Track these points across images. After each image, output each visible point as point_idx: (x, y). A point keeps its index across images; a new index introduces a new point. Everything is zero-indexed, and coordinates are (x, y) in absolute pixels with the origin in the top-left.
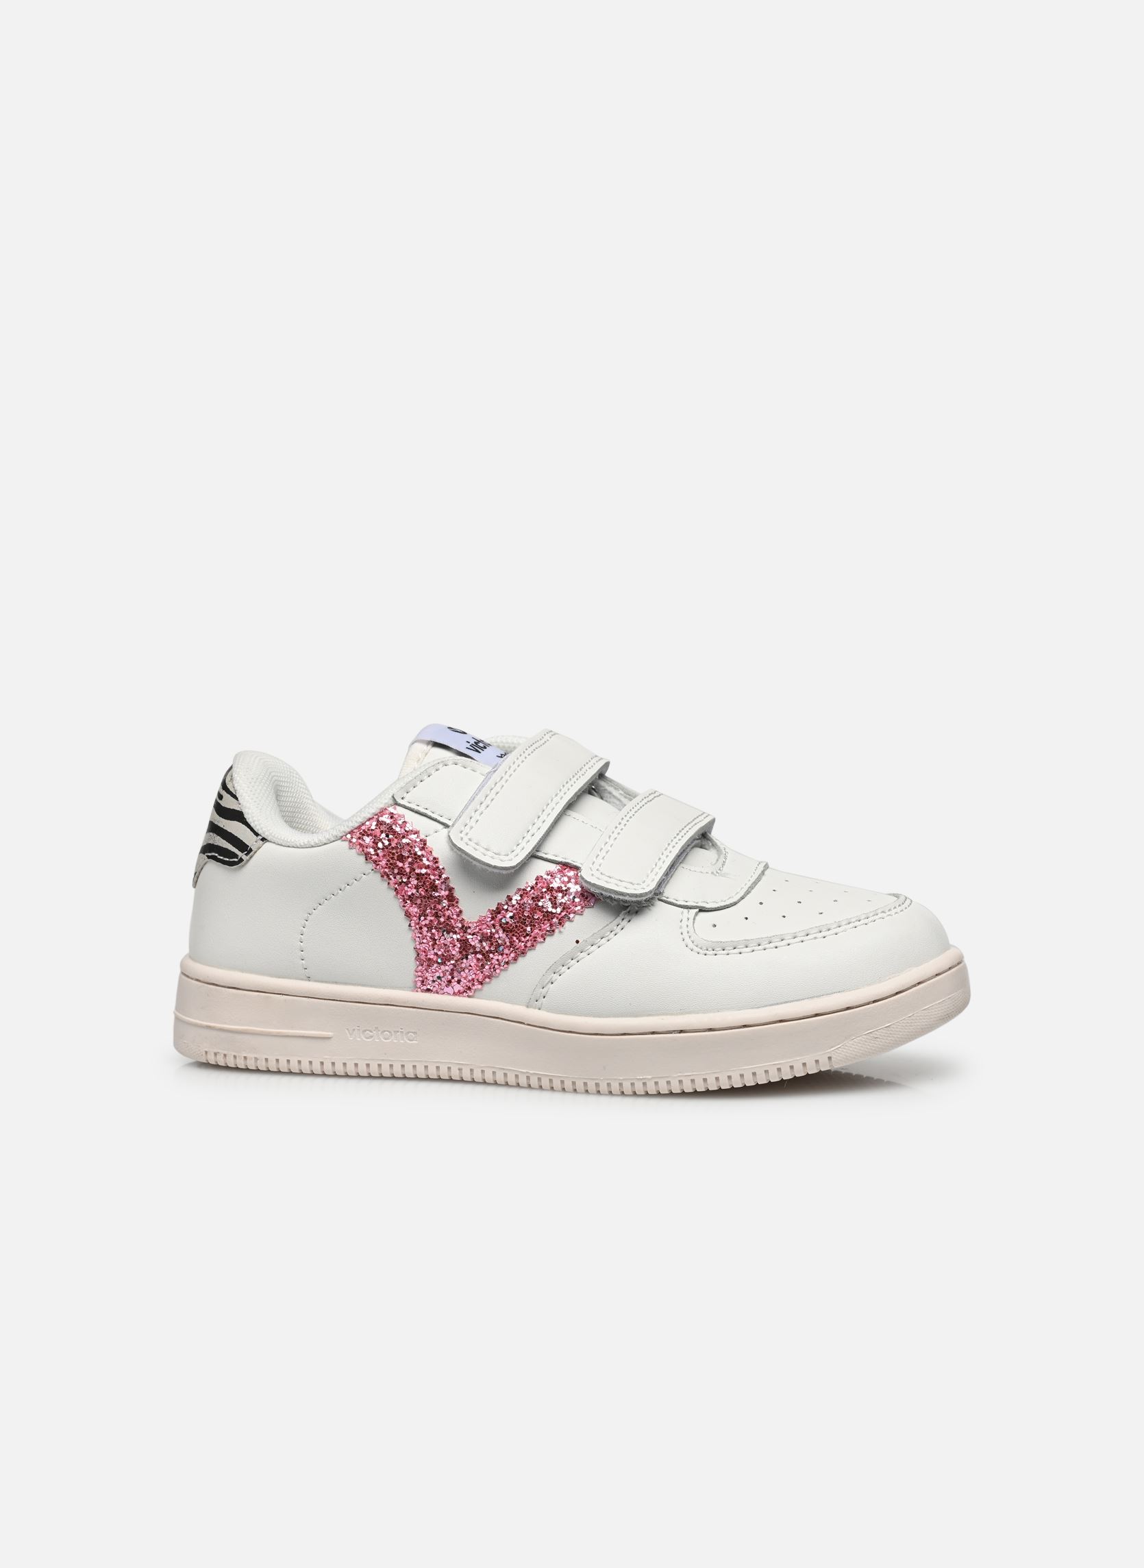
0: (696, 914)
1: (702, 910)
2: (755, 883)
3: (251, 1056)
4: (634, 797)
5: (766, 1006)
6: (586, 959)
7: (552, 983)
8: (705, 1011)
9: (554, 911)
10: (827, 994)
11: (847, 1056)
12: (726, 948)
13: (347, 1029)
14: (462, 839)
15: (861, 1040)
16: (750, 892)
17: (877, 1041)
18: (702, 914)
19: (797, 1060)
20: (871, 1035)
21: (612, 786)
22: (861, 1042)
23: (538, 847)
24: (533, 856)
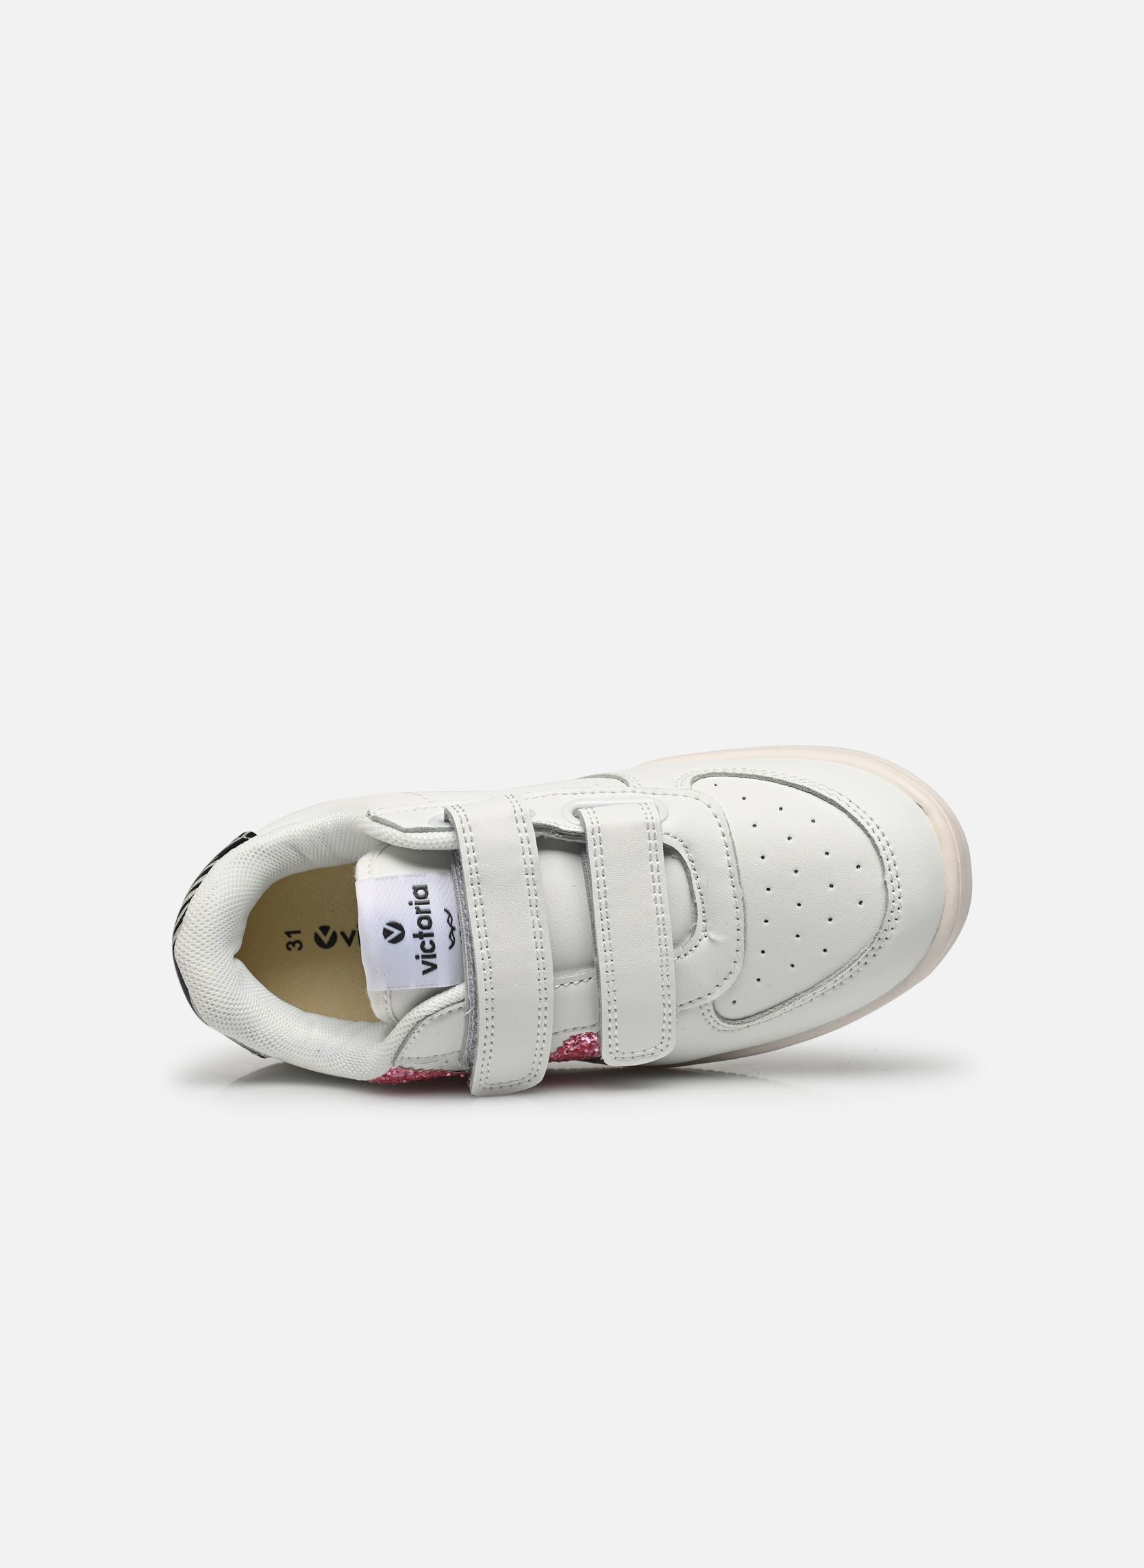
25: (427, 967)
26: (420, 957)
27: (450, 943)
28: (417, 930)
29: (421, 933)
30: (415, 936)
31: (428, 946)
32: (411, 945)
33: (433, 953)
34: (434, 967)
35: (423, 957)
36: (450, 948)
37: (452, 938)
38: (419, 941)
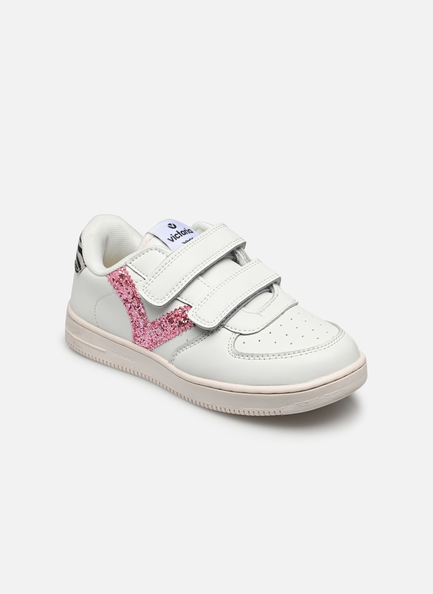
0: (238, 336)
1: (241, 334)
2: (276, 318)
3: (81, 350)
4: (250, 261)
5: (255, 385)
6: (189, 349)
7: (177, 355)
8: (230, 382)
9: (183, 322)
10: (281, 385)
11: (287, 412)
12: (244, 356)
13: (111, 350)
14: (143, 290)
15: (294, 406)
16: (268, 326)
17: (301, 407)
18: (241, 336)
19: (266, 410)
20: (299, 405)
21: (242, 254)
22: (294, 407)
23: (179, 295)
24: (175, 299)
25: (171, 239)
26: (172, 236)
27: (184, 242)
28: (179, 231)
29: (179, 233)
30: (177, 231)
31: (177, 236)
32: (174, 232)
33: (177, 239)
34: (173, 241)
35: (173, 236)
36: (183, 243)
37: (186, 242)
38: (177, 233)
